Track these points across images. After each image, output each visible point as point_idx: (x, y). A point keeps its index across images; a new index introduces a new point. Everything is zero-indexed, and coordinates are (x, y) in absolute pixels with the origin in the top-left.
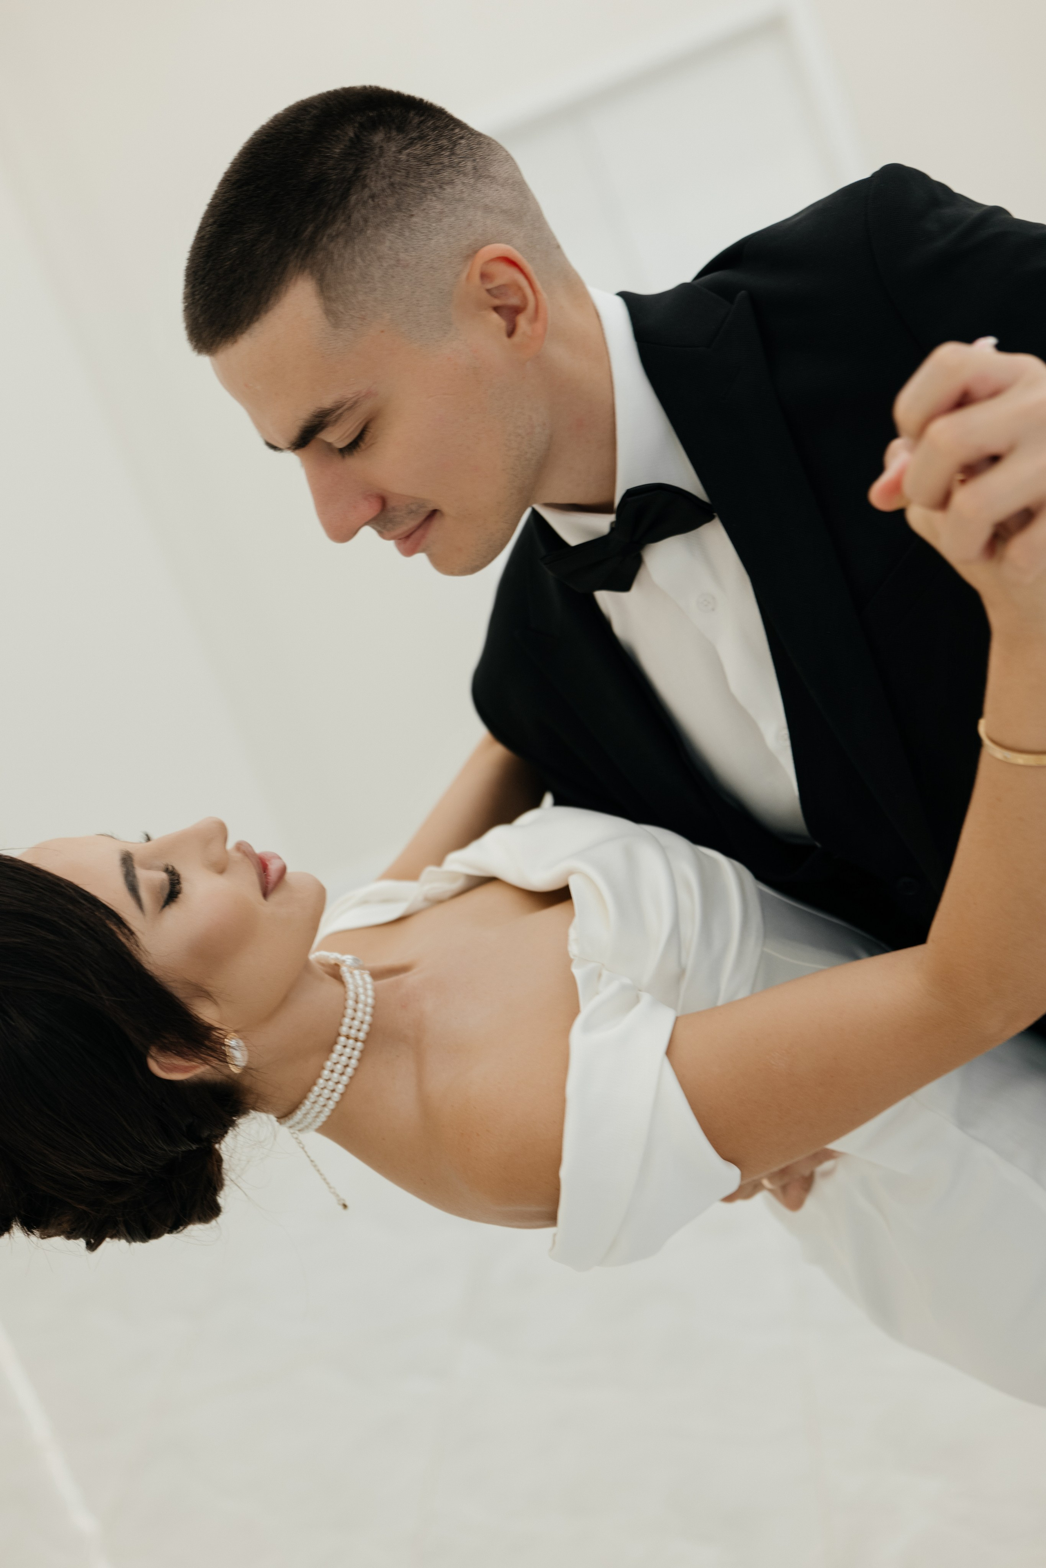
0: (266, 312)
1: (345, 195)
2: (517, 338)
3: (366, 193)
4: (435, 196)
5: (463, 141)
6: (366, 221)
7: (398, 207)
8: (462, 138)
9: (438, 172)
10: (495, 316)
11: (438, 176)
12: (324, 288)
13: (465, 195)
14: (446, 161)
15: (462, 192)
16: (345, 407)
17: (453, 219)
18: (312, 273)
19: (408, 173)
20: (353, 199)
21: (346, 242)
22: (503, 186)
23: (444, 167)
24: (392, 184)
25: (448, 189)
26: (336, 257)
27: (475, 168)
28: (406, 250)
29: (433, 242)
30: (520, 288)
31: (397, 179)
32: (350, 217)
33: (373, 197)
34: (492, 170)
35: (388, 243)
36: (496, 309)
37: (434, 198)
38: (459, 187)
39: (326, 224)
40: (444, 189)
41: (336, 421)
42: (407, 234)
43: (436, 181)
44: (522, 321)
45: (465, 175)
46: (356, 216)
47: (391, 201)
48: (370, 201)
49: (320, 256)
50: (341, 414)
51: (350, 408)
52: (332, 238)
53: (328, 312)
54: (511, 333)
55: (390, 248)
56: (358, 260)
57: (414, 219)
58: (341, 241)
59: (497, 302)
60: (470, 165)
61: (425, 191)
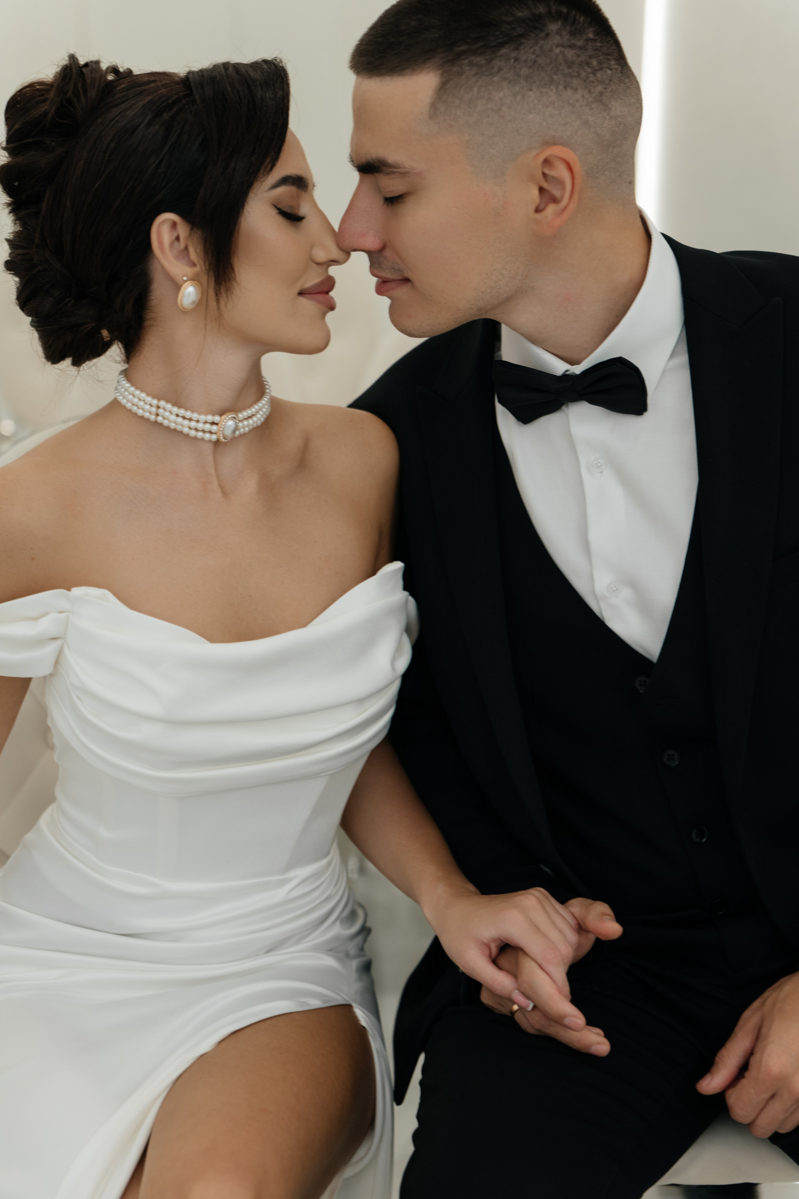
0: (399, 75)
1: (502, 45)
2: (538, 216)
3: (514, 54)
4: (557, 89)
5: (609, 72)
6: (500, 70)
7: (528, 77)
8: (611, 69)
9: (572, 77)
10: (536, 192)
11: (568, 79)
12: (442, 89)
13: (578, 104)
14: (583, 74)
15: (577, 101)
16: (399, 170)
17: (557, 112)
18: (442, 74)
19: (551, 63)
20: (503, 51)
21: (476, 74)
22: (611, 118)
23: (579, 76)
24: (535, 62)
25: (569, 92)
26: (463, 77)
27: (601, 94)
28: (510, 108)
29: (531, 116)
30: (563, 188)
31: (540, 60)
32: (492, 60)
33: (516, 59)
34: (613, 103)
35: (501, 94)
36: (541, 190)
37: (554, 90)
38: (578, 96)
39: (475, 52)
40: (566, 90)
41: (388, 174)
42: (519, 98)
43: (565, 81)
44: (551, 209)
45: (590, 92)
46: (496, 63)
47: (525, 71)
48: (512, 61)
49: (455, 69)
50: (394, 172)
51: (402, 173)
52: (471, 64)
53: (433, 106)
54: (538, 210)
55: (501, 99)
56: (475, 90)
57: (531, 93)
58: (474, 70)
59: (545, 185)
60: (599, 88)
61: (552, 81)
